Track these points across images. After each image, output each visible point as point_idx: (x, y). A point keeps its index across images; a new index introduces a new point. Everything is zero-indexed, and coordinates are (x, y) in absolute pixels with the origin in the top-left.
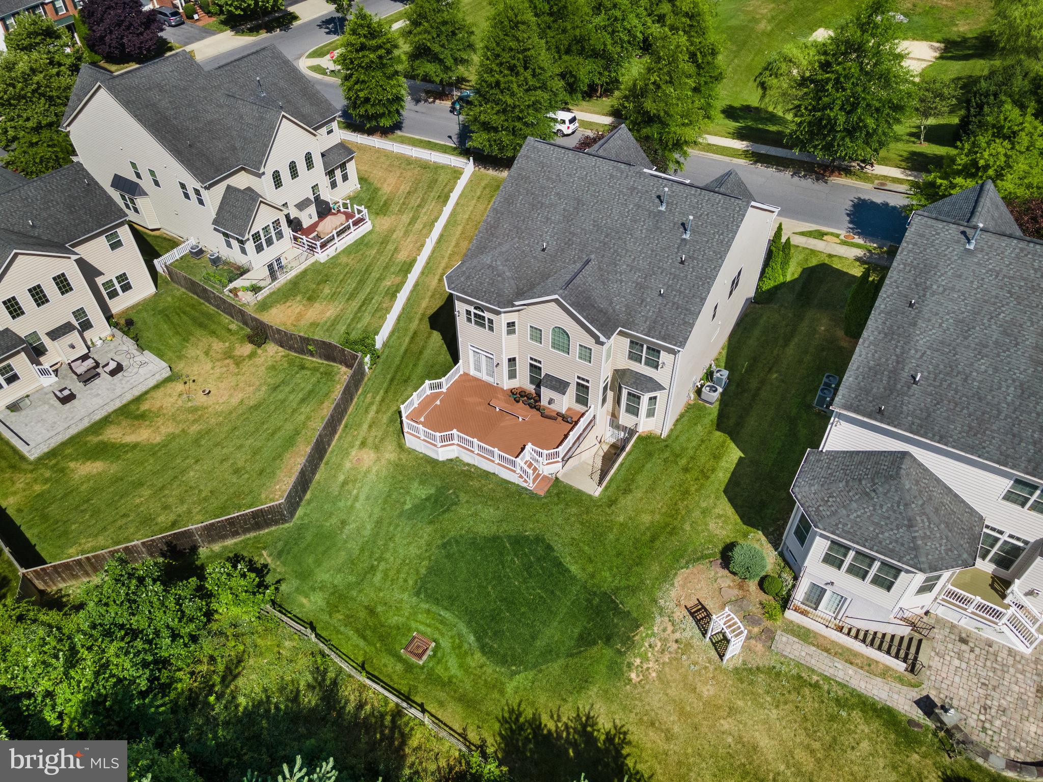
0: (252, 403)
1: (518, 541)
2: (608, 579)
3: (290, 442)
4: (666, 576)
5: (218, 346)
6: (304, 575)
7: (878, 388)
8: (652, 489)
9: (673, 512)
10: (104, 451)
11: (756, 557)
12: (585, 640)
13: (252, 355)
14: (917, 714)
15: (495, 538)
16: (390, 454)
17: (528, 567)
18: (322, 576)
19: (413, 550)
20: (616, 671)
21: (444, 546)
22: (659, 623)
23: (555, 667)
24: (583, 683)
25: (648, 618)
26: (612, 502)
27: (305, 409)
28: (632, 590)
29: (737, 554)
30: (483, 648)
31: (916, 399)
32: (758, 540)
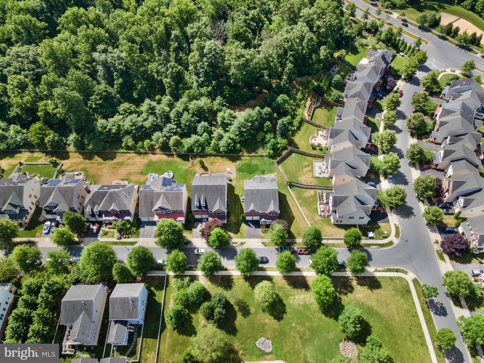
1: (252, 173)
2: (241, 173)
6: (269, 161)
9: (239, 183)
15: (254, 172)
22: (235, 172)
24: (239, 165)
30: (248, 164)
32: (229, 183)
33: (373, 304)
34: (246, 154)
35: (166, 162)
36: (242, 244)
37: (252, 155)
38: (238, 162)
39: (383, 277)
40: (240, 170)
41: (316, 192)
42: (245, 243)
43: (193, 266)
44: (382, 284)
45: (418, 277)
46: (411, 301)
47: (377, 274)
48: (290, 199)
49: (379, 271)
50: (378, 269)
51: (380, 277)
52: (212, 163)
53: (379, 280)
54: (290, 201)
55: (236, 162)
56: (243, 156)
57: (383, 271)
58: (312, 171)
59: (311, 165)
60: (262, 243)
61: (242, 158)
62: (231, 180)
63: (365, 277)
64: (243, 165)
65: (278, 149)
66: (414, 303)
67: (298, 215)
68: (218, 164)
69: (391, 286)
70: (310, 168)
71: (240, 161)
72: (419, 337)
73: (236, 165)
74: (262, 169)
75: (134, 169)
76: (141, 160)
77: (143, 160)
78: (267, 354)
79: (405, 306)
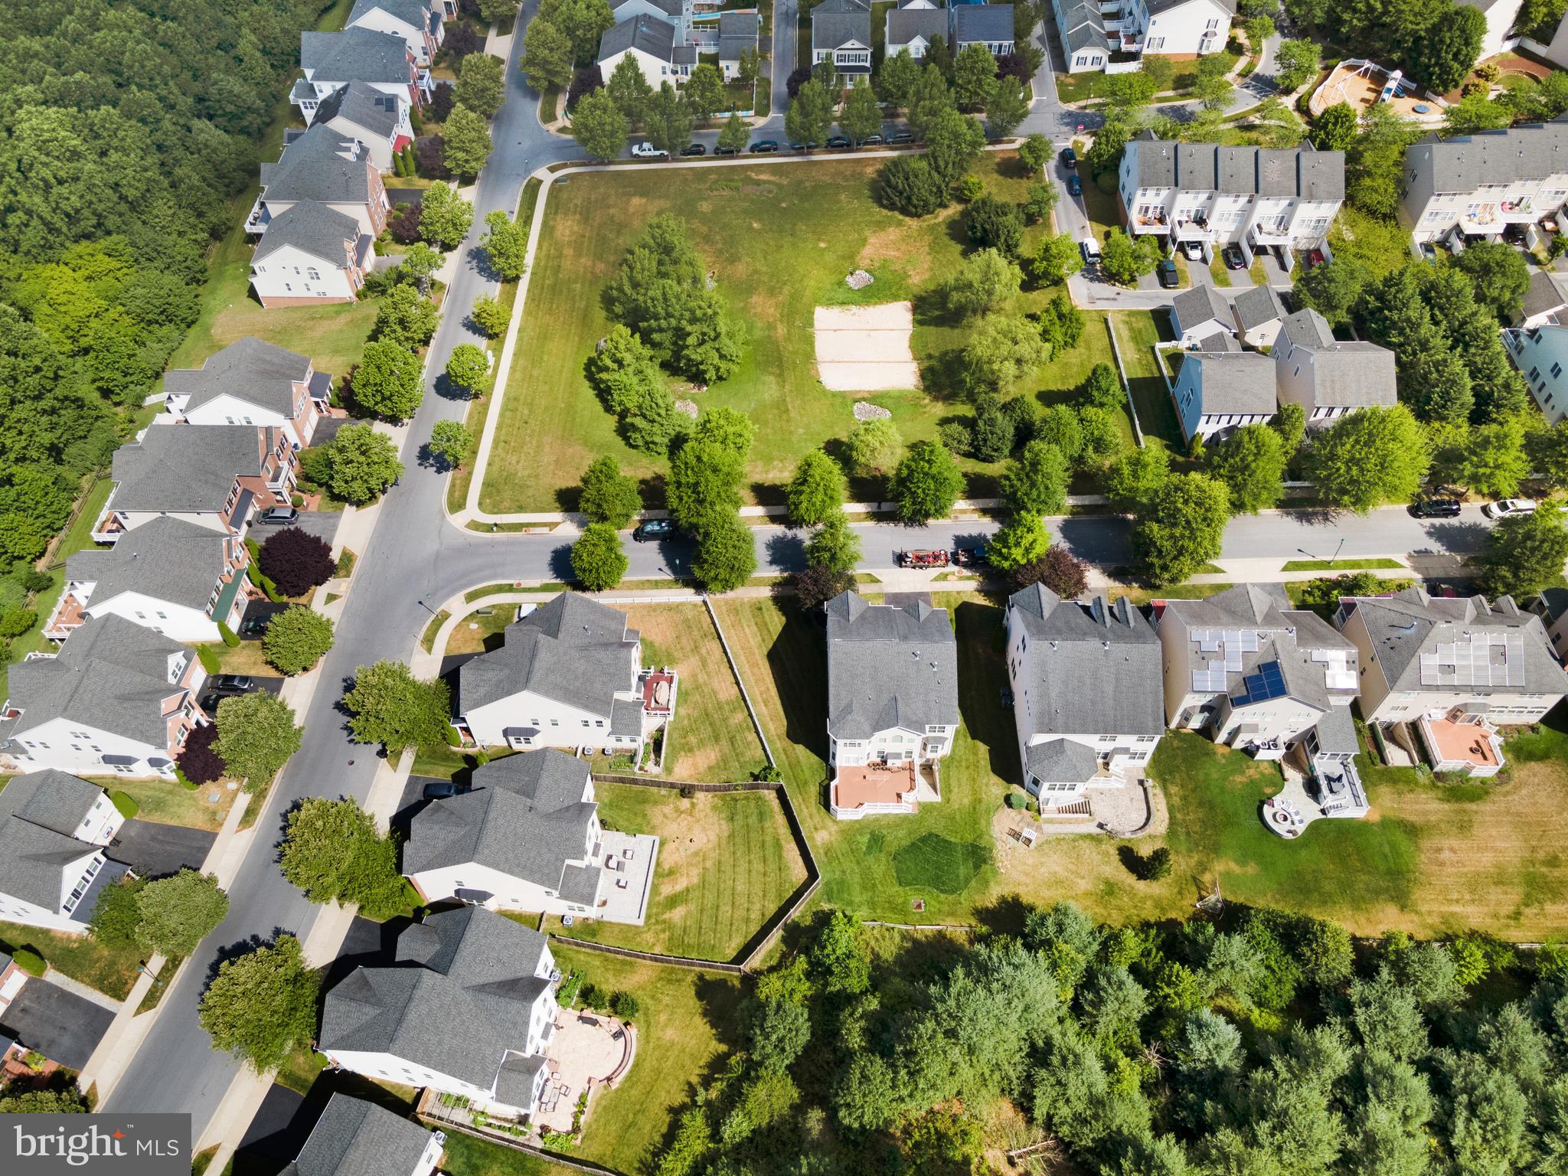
0: (726, 834)
1: (924, 840)
2: (969, 838)
3: (778, 846)
4: (989, 824)
5: (668, 809)
6: (850, 903)
7: (1046, 721)
8: (960, 785)
9: (975, 792)
10: (673, 901)
11: (1020, 798)
12: (977, 867)
13: (693, 805)
14: (1099, 831)
15: (913, 844)
16: (834, 828)
17: (934, 849)
18: (857, 900)
19: (883, 868)
20: (995, 872)
21: (895, 859)
22: (999, 845)
23: (973, 883)
24: (985, 882)
25: (993, 844)
26: (948, 801)
27: (767, 824)
28: (980, 836)
29: (1013, 800)
30: (942, 891)
31: (1060, 720)
32: (1015, 789)
34: (957, 932)
35: (1325, 900)
36: (944, 577)
38: (991, 898)
39: (542, 510)
40: (979, 856)
41: (669, 770)
42: (934, 580)
43: (1083, 518)
44: (551, 497)
45: (444, 516)
46: (495, 468)
47: (557, 516)
48: (771, 727)
49: (544, 525)
50: (546, 530)
51: (549, 511)
52: (1110, 889)
53: (556, 505)
54: (774, 717)
55: (1003, 900)
56: (971, 928)
57: (535, 525)
58: (662, 873)
59: (660, 905)
60: (878, 581)
61: (972, 920)
62: (1008, 801)
64: (967, 881)
66: (489, 464)
67: (754, 665)
68: (1083, 885)
69: (530, 494)
70: (667, 890)
71: (979, 905)
72: (514, 410)
73: (998, 883)
74: (878, 860)
75: (1453, 850)
76: (1457, 909)
77: (1445, 909)
78: (864, 399)
79: (514, 459)
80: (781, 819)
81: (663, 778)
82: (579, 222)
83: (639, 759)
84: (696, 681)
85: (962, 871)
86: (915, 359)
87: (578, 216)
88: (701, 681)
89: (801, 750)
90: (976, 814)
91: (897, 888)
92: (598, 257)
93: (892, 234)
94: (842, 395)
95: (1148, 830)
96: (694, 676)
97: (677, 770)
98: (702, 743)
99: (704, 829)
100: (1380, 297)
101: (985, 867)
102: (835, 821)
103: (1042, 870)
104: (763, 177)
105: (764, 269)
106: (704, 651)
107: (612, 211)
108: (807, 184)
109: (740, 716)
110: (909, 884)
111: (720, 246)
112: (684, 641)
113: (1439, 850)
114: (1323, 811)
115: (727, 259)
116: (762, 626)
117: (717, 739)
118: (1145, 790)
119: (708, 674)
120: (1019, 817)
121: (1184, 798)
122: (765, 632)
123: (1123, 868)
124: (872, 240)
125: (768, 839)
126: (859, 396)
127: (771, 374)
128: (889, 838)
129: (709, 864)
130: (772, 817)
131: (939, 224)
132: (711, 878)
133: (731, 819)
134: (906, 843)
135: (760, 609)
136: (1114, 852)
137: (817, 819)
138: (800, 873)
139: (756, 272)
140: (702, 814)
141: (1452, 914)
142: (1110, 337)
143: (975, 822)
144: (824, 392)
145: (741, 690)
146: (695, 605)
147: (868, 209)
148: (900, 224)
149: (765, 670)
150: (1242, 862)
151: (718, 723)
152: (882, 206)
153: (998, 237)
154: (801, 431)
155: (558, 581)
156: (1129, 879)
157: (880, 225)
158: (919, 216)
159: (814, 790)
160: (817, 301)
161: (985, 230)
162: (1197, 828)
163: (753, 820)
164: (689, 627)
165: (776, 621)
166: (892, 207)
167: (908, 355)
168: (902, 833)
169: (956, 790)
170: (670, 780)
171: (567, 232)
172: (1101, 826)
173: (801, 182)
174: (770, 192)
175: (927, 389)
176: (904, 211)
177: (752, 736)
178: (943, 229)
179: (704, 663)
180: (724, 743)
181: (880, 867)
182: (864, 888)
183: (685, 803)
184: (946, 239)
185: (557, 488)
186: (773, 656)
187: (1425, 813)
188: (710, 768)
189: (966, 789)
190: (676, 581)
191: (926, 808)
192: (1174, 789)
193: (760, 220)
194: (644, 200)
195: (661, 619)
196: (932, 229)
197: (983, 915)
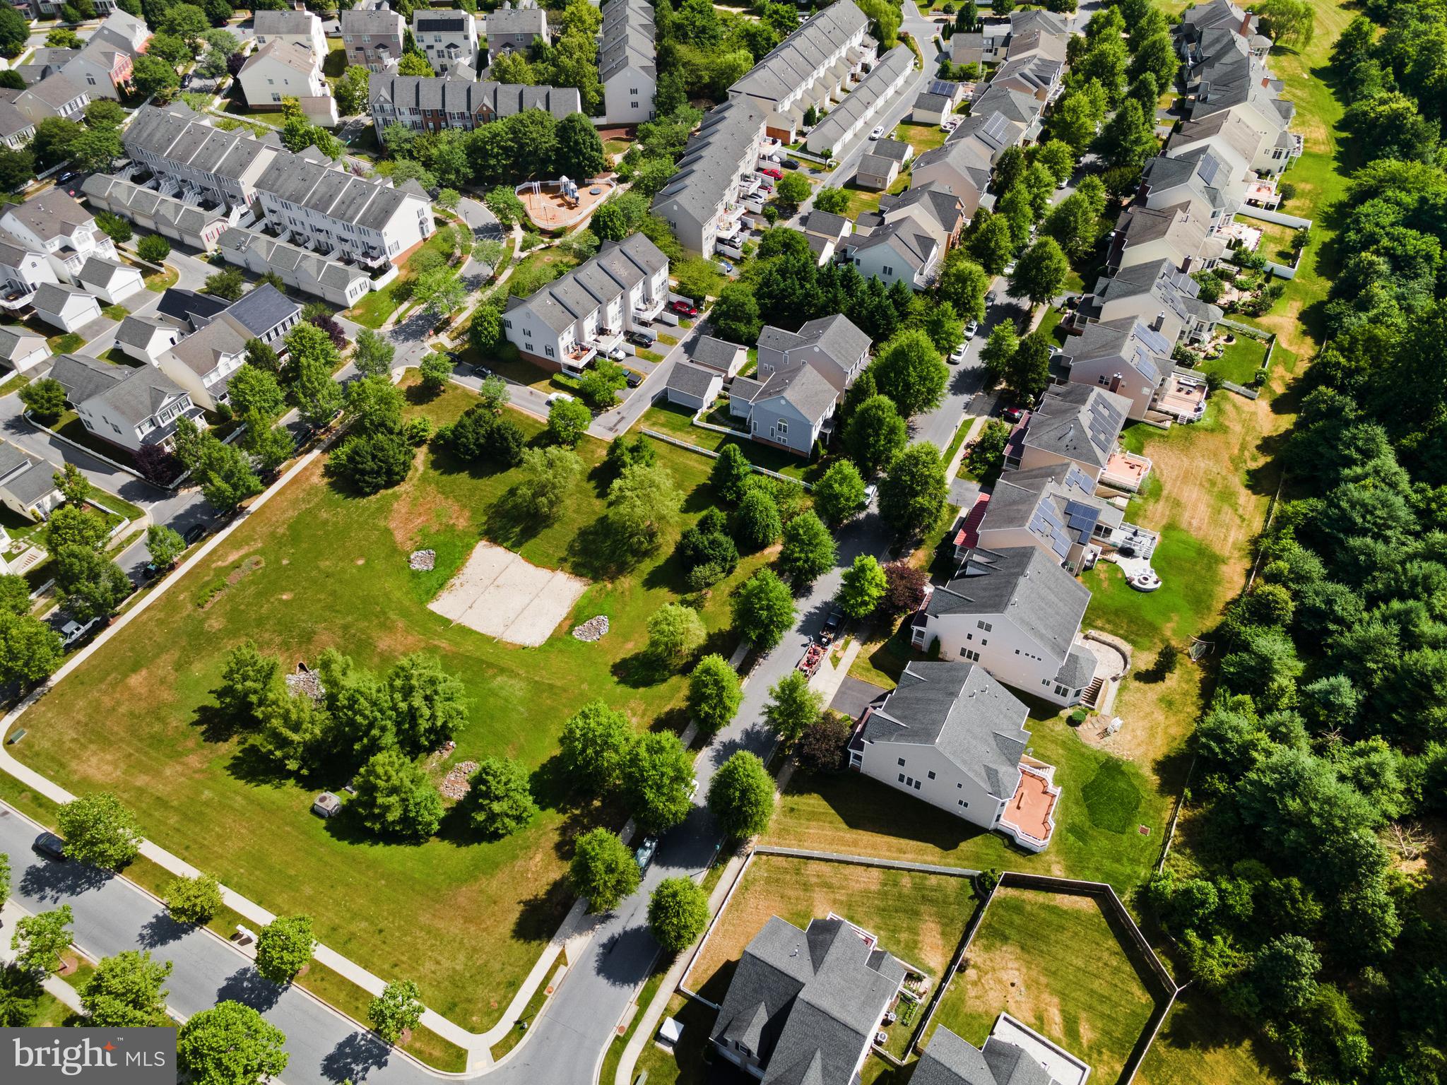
1: (1086, 798)
2: (1094, 766)
4: (1084, 746)
5: (972, 992)
6: (1129, 877)
9: (1054, 742)
10: (1071, 1031)
11: (1074, 714)
12: (1123, 773)
13: (975, 966)
14: (1118, 683)
15: (1088, 807)
16: (1053, 858)
17: (1096, 794)
19: (1103, 838)
20: (1130, 764)
21: (1097, 826)
22: (1107, 749)
23: (1135, 783)
24: (1137, 775)
25: (1106, 753)
26: (1057, 763)
27: (1028, 908)
28: (1096, 758)
29: (1077, 718)
30: (1137, 808)
32: (1065, 714)
33: (494, 883)
34: (1182, 813)
36: (835, 661)
37: (1174, 831)
38: (1152, 778)
39: (532, 963)
40: (1111, 768)
41: (931, 972)
42: (835, 666)
44: (519, 947)
47: (551, 951)
48: (929, 858)
49: (554, 968)
50: (562, 970)
51: (538, 955)
52: (1168, 703)
53: (535, 944)
54: (920, 852)
55: (1156, 771)
56: (1177, 803)
57: (547, 978)
58: (1039, 1028)
61: (1171, 799)
62: (1073, 722)
63: (566, 908)
64: (1132, 786)
65: (1179, 932)
67: (855, 843)
69: (498, 966)
70: (1057, 1027)
71: (1155, 787)
72: (352, 937)
73: (1140, 767)
74: (1093, 838)
75: (1192, 518)
76: (1231, 540)
77: (1230, 544)
78: (572, 627)
79: (429, 966)
80: (1029, 895)
81: (938, 981)
82: (103, 750)
83: (909, 994)
84: (842, 902)
85: (1122, 785)
86: (553, 570)
87: (93, 747)
88: (844, 898)
89: (966, 846)
90: (1075, 750)
91: (1125, 837)
92: (176, 756)
93: (400, 507)
94: (553, 640)
95: (1128, 654)
96: (835, 901)
97: (932, 965)
98: (913, 931)
99: (1005, 969)
100: (770, 295)
101: (1124, 768)
102: (1047, 853)
103: (1139, 733)
104: (233, 557)
105: (350, 619)
106: (814, 880)
107: (123, 709)
108: (281, 531)
109: (906, 881)
110: (1124, 827)
111: (278, 640)
112: (791, 893)
113: (1190, 523)
114: (1145, 558)
115: (300, 643)
116: (813, 816)
117: (916, 913)
118: (1093, 639)
119: (842, 887)
120: (1090, 726)
121: (1109, 622)
122: (823, 817)
123: (1152, 685)
124: (392, 525)
125: (1043, 914)
126: (566, 628)
127: (494, 676)
128: (1077, 820)
129: (1043, 980)
130: (1024, 901)
131: (425, 472)
132: (1059, 985)
133: (1005, 939)
134: (1086, 811)
135: (792, 810)
136: (1137, 684)
137: (1039, 866)
138: (1087, 905)
139: (346, 628)
140: (988, 963)
141: (1234, 543)
142: (662, 440)
143: (1082, 755)
144: (540, 649)
145: (878, 866)
146: (755, 863)
147: (357, 508)
148: (396, 497)
149: (865, 837)
150: (1169, 620)
151: (899, 904)
152: (365, 495)
153: (506, 439)
154: (585, 686)
155: (641, 985)
156: (1160, 687)
157: (384, 510)
158: (403, 479)
159: (1009, 854)
160: (422, 603)
161: (479, 446)
162: (1135, 628)
163: (1017, 920)
164: (777, 880)
165: (814, 802)
166: (376, 488)
167: (544, 574)
168: (1075, 809)
169: (1049, 753)
170: (941, 974)
171: (109, 768)
172: (1114, 679)
173: (273, 534)
174: (257, 563)
175: (595, 579)
176: (390, 484)
177: (933, 880)
178: (433, 474)
179: (828, 886)
180: (923, 908)
181: (1101, 842)
182: (1118, 861)
183: (971, 973)
184: (444, 477)
185: (509, 933)
186: (854, 822)
187: (1163, 515)
188: (943, 934)
189: (1051, 746)
190: (714, 868)
191: (1058, 781)
192: (1099, 623)
193: (284, 590)
194: (144, 672)
195: (752, 902)
196: (424, 479)
197: (1165, 789)
